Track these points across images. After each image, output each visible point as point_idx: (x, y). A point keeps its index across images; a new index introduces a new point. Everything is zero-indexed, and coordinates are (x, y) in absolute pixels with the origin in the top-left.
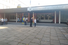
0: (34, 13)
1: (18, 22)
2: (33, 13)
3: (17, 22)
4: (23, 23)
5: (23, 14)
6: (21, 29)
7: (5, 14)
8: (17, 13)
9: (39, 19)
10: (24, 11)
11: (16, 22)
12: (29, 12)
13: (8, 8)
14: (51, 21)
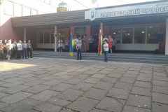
0: (104, 26)
1: (58, 50)
2: (101, 24)
3: (55, 50)
4: (71, 54)
5: (72, 28)
6: (68, 71)
7: (25, 29)
8: (56, 27)
9: (118, 42)
10: (77, 21)
11: (53, 50)
12: (88, 22)
13: (34, 13)
14: (154, 47)
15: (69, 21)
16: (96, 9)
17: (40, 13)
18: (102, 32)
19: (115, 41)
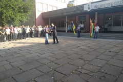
1: (68, 31)
2: (96, 13)
5: (77, 17)
8: (67, 17)
10: (78, 12)
11: (65, 31)
12: (86, 12)
13: (55, 9)
15: (75, 13)
16: (92, 3)
17: (58, 9)
18: (96, 18)
19: (107, 24)
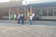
5: (18, 9)
8: (10, 8)
18: (31, 10)
19: (39, 15)
